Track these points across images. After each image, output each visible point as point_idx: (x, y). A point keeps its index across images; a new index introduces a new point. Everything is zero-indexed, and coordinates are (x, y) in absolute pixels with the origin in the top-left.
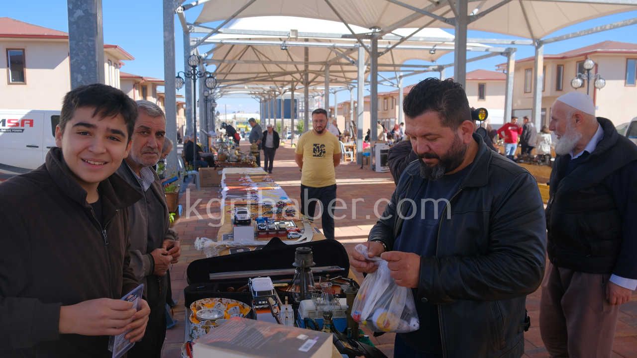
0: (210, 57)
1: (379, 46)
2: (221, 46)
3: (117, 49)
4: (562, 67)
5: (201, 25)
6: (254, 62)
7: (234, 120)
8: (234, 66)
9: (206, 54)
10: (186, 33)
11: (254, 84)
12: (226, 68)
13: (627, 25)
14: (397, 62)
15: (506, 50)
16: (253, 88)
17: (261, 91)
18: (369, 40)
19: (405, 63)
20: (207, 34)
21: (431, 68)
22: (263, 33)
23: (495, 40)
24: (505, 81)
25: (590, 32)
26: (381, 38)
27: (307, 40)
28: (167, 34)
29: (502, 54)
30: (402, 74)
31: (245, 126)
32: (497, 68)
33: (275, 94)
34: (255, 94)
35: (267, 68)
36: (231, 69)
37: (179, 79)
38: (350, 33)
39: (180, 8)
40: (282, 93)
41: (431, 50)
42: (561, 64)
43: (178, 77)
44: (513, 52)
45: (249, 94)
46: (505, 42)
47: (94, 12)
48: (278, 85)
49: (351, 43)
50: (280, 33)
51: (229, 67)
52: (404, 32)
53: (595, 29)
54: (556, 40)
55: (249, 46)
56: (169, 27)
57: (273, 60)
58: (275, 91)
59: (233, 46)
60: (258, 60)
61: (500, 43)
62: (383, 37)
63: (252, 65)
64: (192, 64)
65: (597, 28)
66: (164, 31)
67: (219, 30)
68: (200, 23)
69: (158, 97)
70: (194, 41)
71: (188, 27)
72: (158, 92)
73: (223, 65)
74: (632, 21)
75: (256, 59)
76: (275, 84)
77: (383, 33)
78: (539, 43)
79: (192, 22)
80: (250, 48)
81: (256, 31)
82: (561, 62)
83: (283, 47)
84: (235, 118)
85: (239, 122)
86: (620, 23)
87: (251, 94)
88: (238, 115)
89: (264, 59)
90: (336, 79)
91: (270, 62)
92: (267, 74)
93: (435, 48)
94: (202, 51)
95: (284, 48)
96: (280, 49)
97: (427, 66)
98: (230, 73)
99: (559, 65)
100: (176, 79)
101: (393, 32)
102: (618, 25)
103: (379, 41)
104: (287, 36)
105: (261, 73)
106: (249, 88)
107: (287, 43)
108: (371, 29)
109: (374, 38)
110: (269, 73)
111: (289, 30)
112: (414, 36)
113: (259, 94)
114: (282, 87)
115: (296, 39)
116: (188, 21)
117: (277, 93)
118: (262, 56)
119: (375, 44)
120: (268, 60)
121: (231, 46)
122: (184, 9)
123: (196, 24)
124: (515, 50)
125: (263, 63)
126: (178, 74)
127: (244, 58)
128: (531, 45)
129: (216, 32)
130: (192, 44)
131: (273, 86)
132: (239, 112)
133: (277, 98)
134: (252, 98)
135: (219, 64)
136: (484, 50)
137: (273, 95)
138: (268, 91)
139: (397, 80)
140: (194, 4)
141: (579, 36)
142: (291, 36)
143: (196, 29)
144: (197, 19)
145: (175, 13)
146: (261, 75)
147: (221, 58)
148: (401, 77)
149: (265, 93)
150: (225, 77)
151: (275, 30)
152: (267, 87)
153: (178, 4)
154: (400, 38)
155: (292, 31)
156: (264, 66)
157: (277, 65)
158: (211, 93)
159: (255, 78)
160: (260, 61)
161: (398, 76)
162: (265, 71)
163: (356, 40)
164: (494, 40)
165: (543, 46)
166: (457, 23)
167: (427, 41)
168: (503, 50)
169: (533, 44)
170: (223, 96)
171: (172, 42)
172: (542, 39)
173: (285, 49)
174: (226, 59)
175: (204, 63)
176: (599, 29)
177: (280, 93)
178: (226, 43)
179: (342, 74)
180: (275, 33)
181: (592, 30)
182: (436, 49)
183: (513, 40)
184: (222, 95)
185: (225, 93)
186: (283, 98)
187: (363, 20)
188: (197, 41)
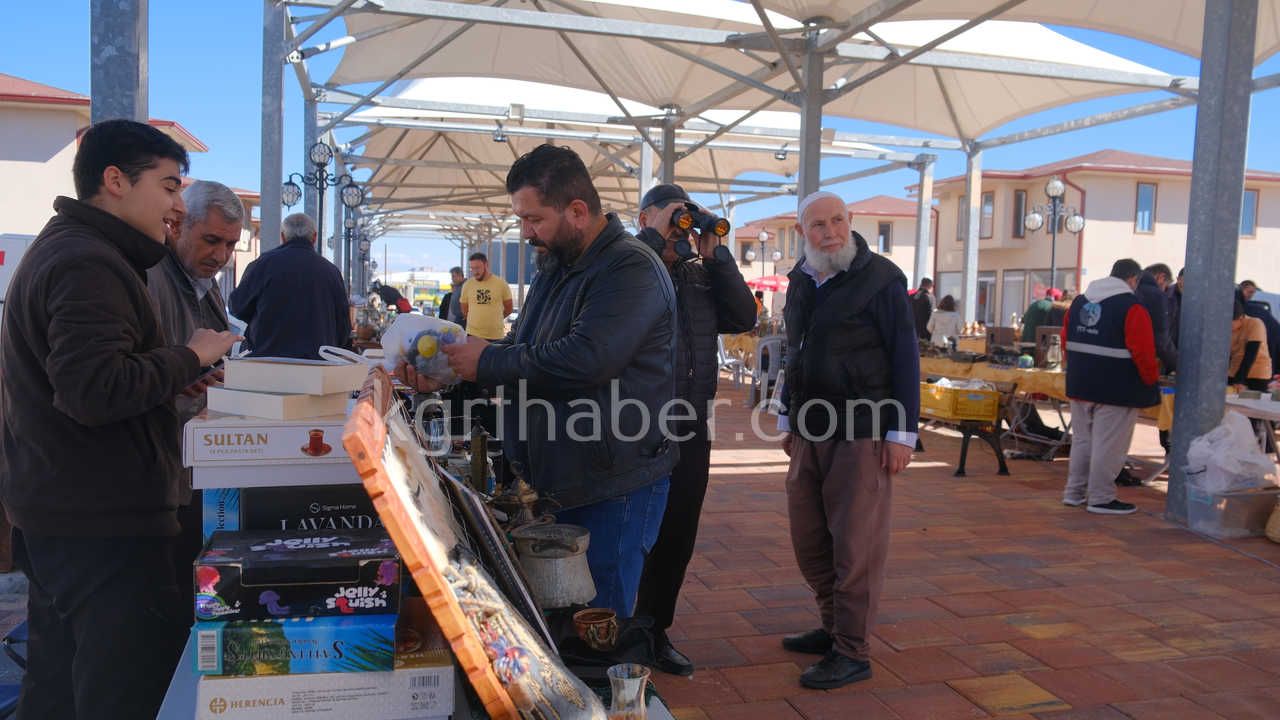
0: (359, 151)
1: (677, 141)
2: (379, 131)
3: (173, 128)
4: (1024, 197)
5: (339, 88)
6: (446, 165)
7: (410, 284)
8: (409, 172)
9: (349, 145)
10: (311, 103)
11: (448, 210)
12: (395, 174)
13: (1118, 120)
14: (722, 175)
15: (917, 157)
16: (446, 218)
17: (463, 225)
18: (660, 130)
19: (738, 178)
20: (349, 107)
21: (785, 188)
22: (458, 109)
23: (892, 137)
24: (915, 219)
25: (1058, 130)
26: (681, 127)
27: (551, 126)
28: (269, 100)
29: (909, 164)
30: (733, 198)
31: (432, 298)
32: (908, 192)
33: (490, 232)
34: (451, 230)
35: (474, 179)
36: (403, 179)
37: (291, 187)
38: (623, 115)
39: (295, 54)
40: (504, 229)
41: (777, 153)
42: (1023, 188)
43: (290, 183)
44: (930, 162)
45: (438, 230)
46: (912, 142)
47: (133, 50)
48: (495, 214)
49: (627, 134)
50: (491, 110)
51: (400, 174)
52: (723, 116)
53: (1066, 125)
54: (1003, 142)
55: (440, 134)
56: (272, 87)
57: (483, 161)
58: (490, 226)
59: (406, 131)
60: (456, 160)
61: (902, 145)
62: (686, 124)
63: (445, 171)
64: (317, 160)
65: (1069, 124)
66: (264, 94)
67: (373, 99)
68: (339, 85)
69: (254, 230)
70: (325, 118)
71: (314, 91)
72: (253, 220)
73: (386, 169)
74: (1126, 112)
75: (452, 159)
76: (489, 210)
77: (683, 116)
78: (974, 148)
79: (322, 82)
80: (441, 138)
81: (443, 104)
82: (1022, 184)
83: (498, 136)
84: (412, 279)
85: (421, 289)
86: (1106, 116)
87: (444, 230)
88: (418, 275)
89: (467, 160)
90: (609, 205)
91: (478, 165)
92: (473, 190)
93: (786, 149)
94: (342, 139)
95: (499, 139)
96: (491, 140)
97: (778, 185)
98: (401, 184)
99: (1020, 190)
100: (286, 187)
101: (701, 115)
102: (1103, 120)
103: (677, 131)
104: (504, 115)
105: (459, 187)
106: (438, 217)
107: (504, 128)
108: (662, 108)
109: (669, 127)
110: (477, 187)
111: (506, 104)
112: (741, 124)
113: (459, 230)
114: (503, 218)
115: (521, 123)
116: (314, 79)
117: (494, 230)
118: (464, 155)
119: (670, 136)
120: (474, 162)
121: (402, 131)
122: (303, 57)
123: (331, 86)
124: (934, 159)
125: (465, 168)
126: (291, 177)
127: (432, 156)
128: (959, 149)
129: (368, 102)
130: (321, 123)
131: (486, 215)
132: (422, 269)
133: (494, 240)
134: (446, 238)
135: (378, 166)
136: (877, 157)
137: (486, 234)
138: (477, 226)
139: (724, 211)
140: (322, 47)
141: (1040, 136)
142: (511, 117)
143: (330, 96)
144: (331, 78)
145: (286, 63)
146: (462, 191)
147: (383, 155)
148: (731, 205)
149: (470, 230)
150: (391, 194)
151: (481, 104)
152: (474, 217)
153: (292, 46)
154: (717, 128)
155: (514, 106)
156: (466, 172)
157: (492, 173)
158: (363, 226)
159: (449, 196)
160: (459, 164)
161: (726, 203)
162: (469, 183)
163: (633, 128)
164: (892, 139)
165: (981, 152)
166: (804, 103)
167: (767, 133)
168: (910, 157)
169: (963, 149)
170: (388, 234)
171: (277, 117)
172: (978, 140)
173: (501, 141)
174: (392, 156)
175: (345, 164)
176: (1072, 124)
177: (500, 229)
178: (388, 125)
179: (620, 196)
180: (480, 110)
181: (1061, 125)
182: (786, 152)
183: (928, 140)
184: (385, 231)
185: (391, 227)
186: (505, 239)
187: (648, 92)
188: (332, 118)
